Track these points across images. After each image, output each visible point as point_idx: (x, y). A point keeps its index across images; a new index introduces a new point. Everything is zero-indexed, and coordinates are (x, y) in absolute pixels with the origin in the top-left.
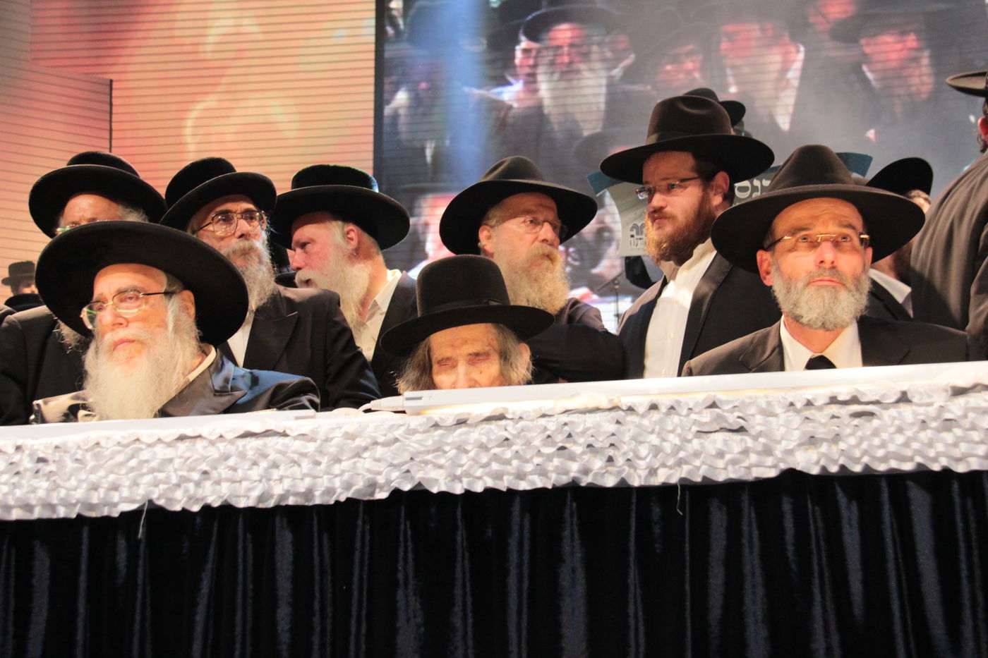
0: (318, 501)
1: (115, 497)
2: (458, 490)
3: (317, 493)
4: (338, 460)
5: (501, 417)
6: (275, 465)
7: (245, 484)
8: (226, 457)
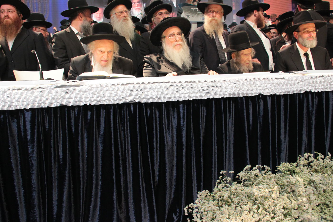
0: (291, 93)
1: (253, 92)
2: (316, 91)
3: (291, 92)
4: (294, 85)
5: (323, 76)
6: (283, 86)
7: (278, 90)
8: (273, 84)
